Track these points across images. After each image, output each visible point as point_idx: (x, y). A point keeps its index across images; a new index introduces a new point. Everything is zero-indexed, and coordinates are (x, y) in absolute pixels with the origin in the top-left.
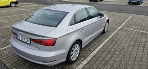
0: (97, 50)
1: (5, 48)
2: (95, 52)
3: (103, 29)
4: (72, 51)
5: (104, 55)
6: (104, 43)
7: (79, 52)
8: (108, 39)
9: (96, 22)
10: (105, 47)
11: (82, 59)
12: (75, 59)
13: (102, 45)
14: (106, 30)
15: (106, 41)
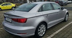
0: (59, 31)
1: (2, 28)
2: (57, 32)
3: (64, 18)
4: (40, 29)
5: (63, 34)
6: (64, 27)
7: (45, 30)
8: (67, 25)
9: (58, 12)
10: (65, 30)
11: (48, 36)
12: (42, 35)
13: (63, 28)
14: (66, 20)
15: (66, 26)
